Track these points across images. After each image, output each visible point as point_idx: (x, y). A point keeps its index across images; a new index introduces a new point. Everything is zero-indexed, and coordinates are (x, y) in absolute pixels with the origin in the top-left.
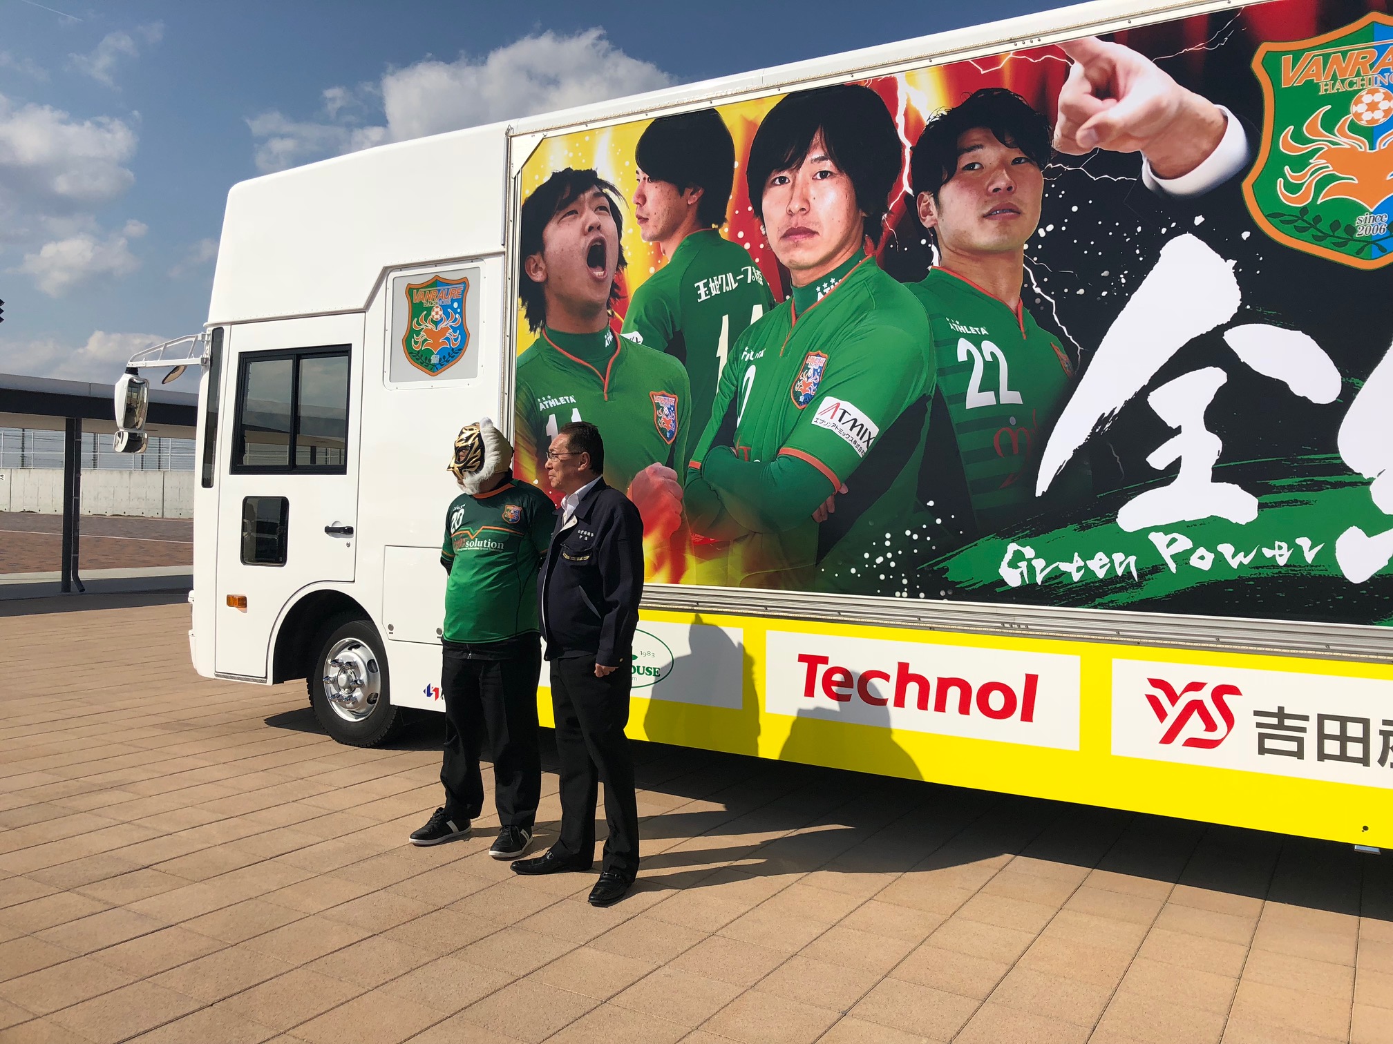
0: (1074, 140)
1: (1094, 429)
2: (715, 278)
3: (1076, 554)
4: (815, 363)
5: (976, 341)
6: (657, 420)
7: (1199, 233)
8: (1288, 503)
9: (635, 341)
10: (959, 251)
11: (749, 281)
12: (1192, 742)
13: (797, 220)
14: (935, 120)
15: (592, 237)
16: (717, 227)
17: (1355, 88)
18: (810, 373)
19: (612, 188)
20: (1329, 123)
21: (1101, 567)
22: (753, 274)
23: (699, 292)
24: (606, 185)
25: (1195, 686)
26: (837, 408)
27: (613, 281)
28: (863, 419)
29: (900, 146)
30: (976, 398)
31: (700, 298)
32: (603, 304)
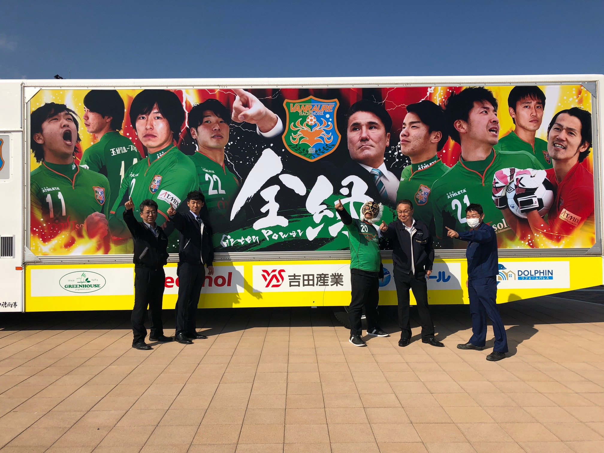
0: (238, 118)
1: (246, 202)
2: (118, 148)
3: (242, 237)
4: (158, 179)
5: (211, 174)
6: (96, 197)
7: (272, 148)
8: (295, 221)
9: (85, 168)
10: (204, 147)
11: (132, 150)
12: (274, 286)
13: (149, 131)
14: (195, 106)
15: (65, 129)
16: (118, 131)
17: (307, 115)
18: (156, 182)
19: (74, 112)
20: (302, 123)
21: (249, 240)
22: (133, 148)
23: (112, 152)
24: (71, 111)
25: (274, 271)
26: (166, 194)
27: (75, 146)
28: (175, 197)
29: (184, 112)
30: (211, 192)
31: (113, 154)
32: (71, 154)
